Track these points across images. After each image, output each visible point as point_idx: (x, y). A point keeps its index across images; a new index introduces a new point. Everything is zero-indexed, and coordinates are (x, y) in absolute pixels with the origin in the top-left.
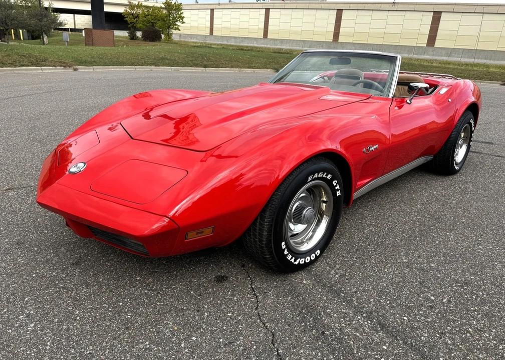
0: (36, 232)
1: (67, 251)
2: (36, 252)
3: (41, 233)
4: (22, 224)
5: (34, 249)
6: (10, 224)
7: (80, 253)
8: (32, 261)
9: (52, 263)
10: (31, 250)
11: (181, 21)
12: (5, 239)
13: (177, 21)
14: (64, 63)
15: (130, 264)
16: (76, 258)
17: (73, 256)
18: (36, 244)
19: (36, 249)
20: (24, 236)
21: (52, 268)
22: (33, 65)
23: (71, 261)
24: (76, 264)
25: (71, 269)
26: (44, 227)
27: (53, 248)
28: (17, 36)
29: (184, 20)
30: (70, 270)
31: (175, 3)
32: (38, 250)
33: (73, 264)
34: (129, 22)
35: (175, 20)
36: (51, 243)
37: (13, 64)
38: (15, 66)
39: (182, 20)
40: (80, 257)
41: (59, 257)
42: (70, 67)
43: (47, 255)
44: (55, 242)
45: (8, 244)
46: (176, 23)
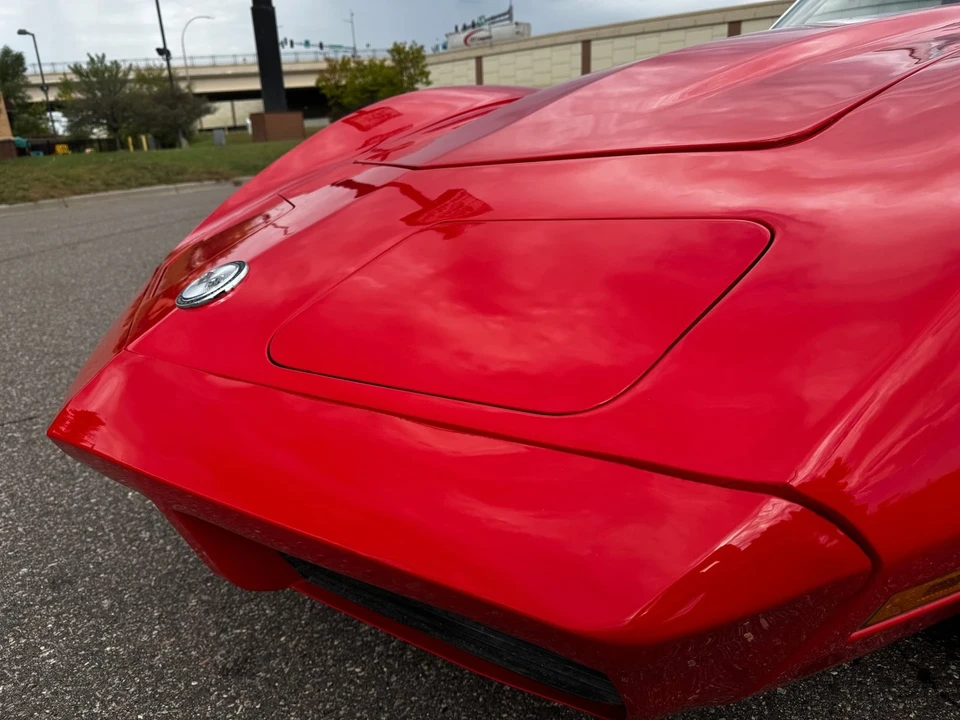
0: (118, 538)
1: (207, 612)
2: (105, 615)
3: (131, 542)
4: (81, 511)
5: (99, 606)
6: (48, 514)
7: (250, 621)
8: (85, 658)
9: (151, 667)
10: (88, 610)
11: (424, 80)
12: (20, 567)
13: (417, 81)
14: (217, 173)
15: (438, 669)
16: (238, 640)
17: (224, 631)
18: (110, 582)
19: (106, 603)
20: (79, 554)
21: (149, 690)
22: (160, 181)
23: (218, 657)
24: (238, 672)
25: (219, 697)
26: (141, 520)
27: (161, 600)
28: (138, 145)
29: (431, 78)
30: (213, 704)
31: (411, 48)
32: (112, 606)
33: (225, 672)
34: (328, 96)
35: (413, 80)
36: (159, 580)
37: (125, 184)
38: (130, 187)
39: (427, 77)
40: (252, 637)
41: (179, 638)
42: (227, 179)
43: (139, 629)
44: (169, 573)
45: (23, 586)
46: (417, 86)
